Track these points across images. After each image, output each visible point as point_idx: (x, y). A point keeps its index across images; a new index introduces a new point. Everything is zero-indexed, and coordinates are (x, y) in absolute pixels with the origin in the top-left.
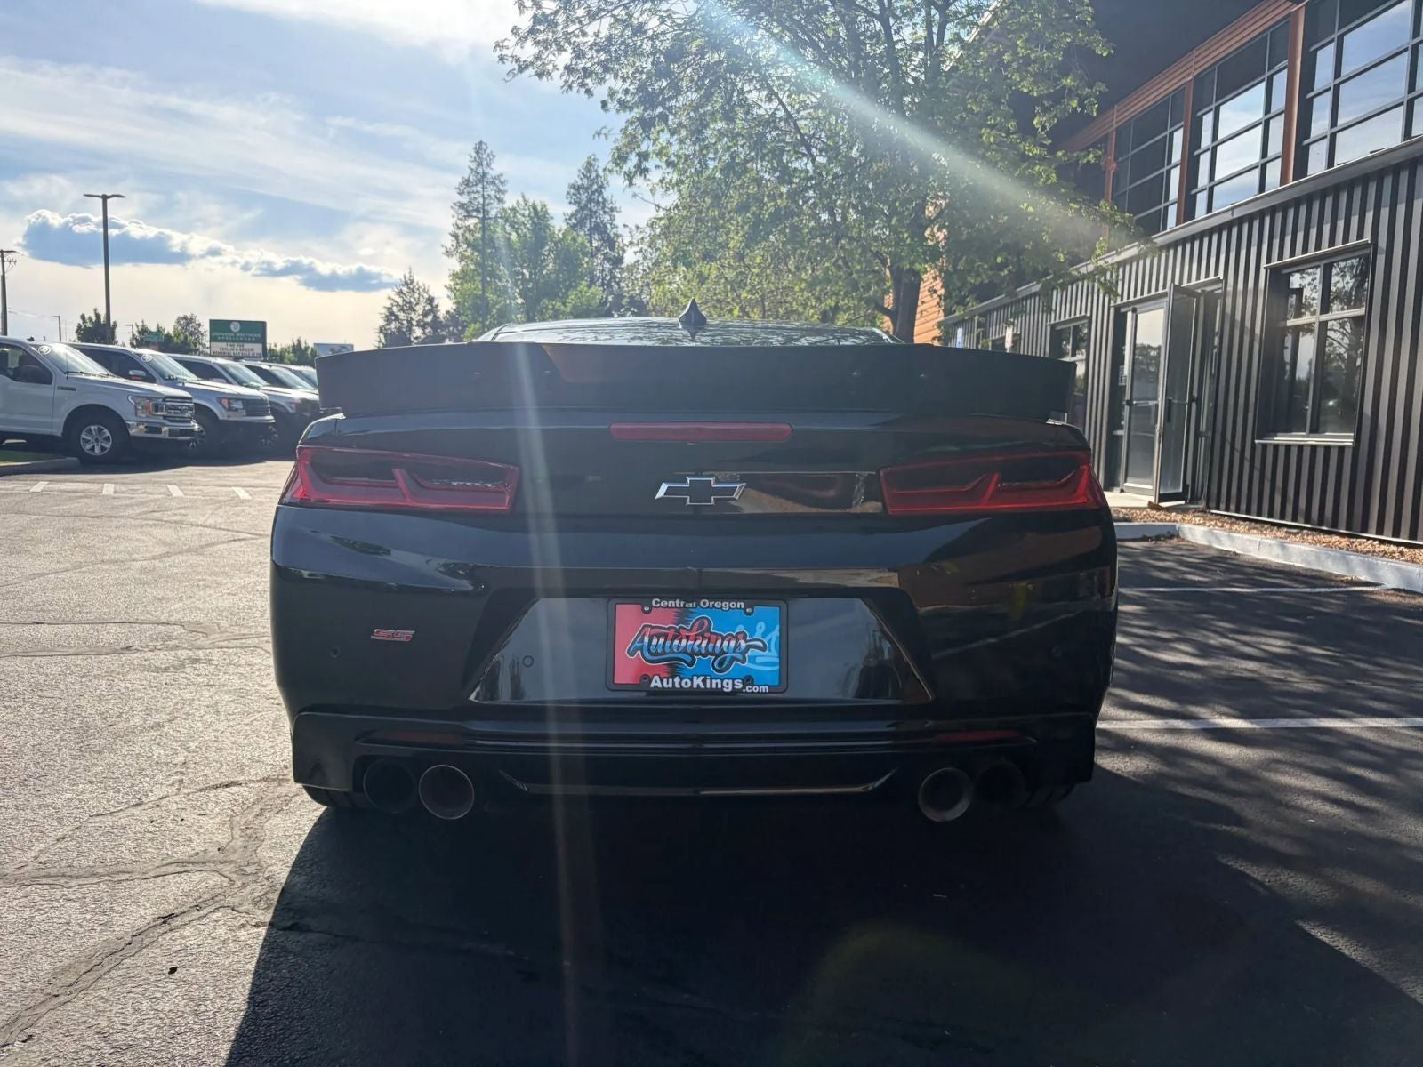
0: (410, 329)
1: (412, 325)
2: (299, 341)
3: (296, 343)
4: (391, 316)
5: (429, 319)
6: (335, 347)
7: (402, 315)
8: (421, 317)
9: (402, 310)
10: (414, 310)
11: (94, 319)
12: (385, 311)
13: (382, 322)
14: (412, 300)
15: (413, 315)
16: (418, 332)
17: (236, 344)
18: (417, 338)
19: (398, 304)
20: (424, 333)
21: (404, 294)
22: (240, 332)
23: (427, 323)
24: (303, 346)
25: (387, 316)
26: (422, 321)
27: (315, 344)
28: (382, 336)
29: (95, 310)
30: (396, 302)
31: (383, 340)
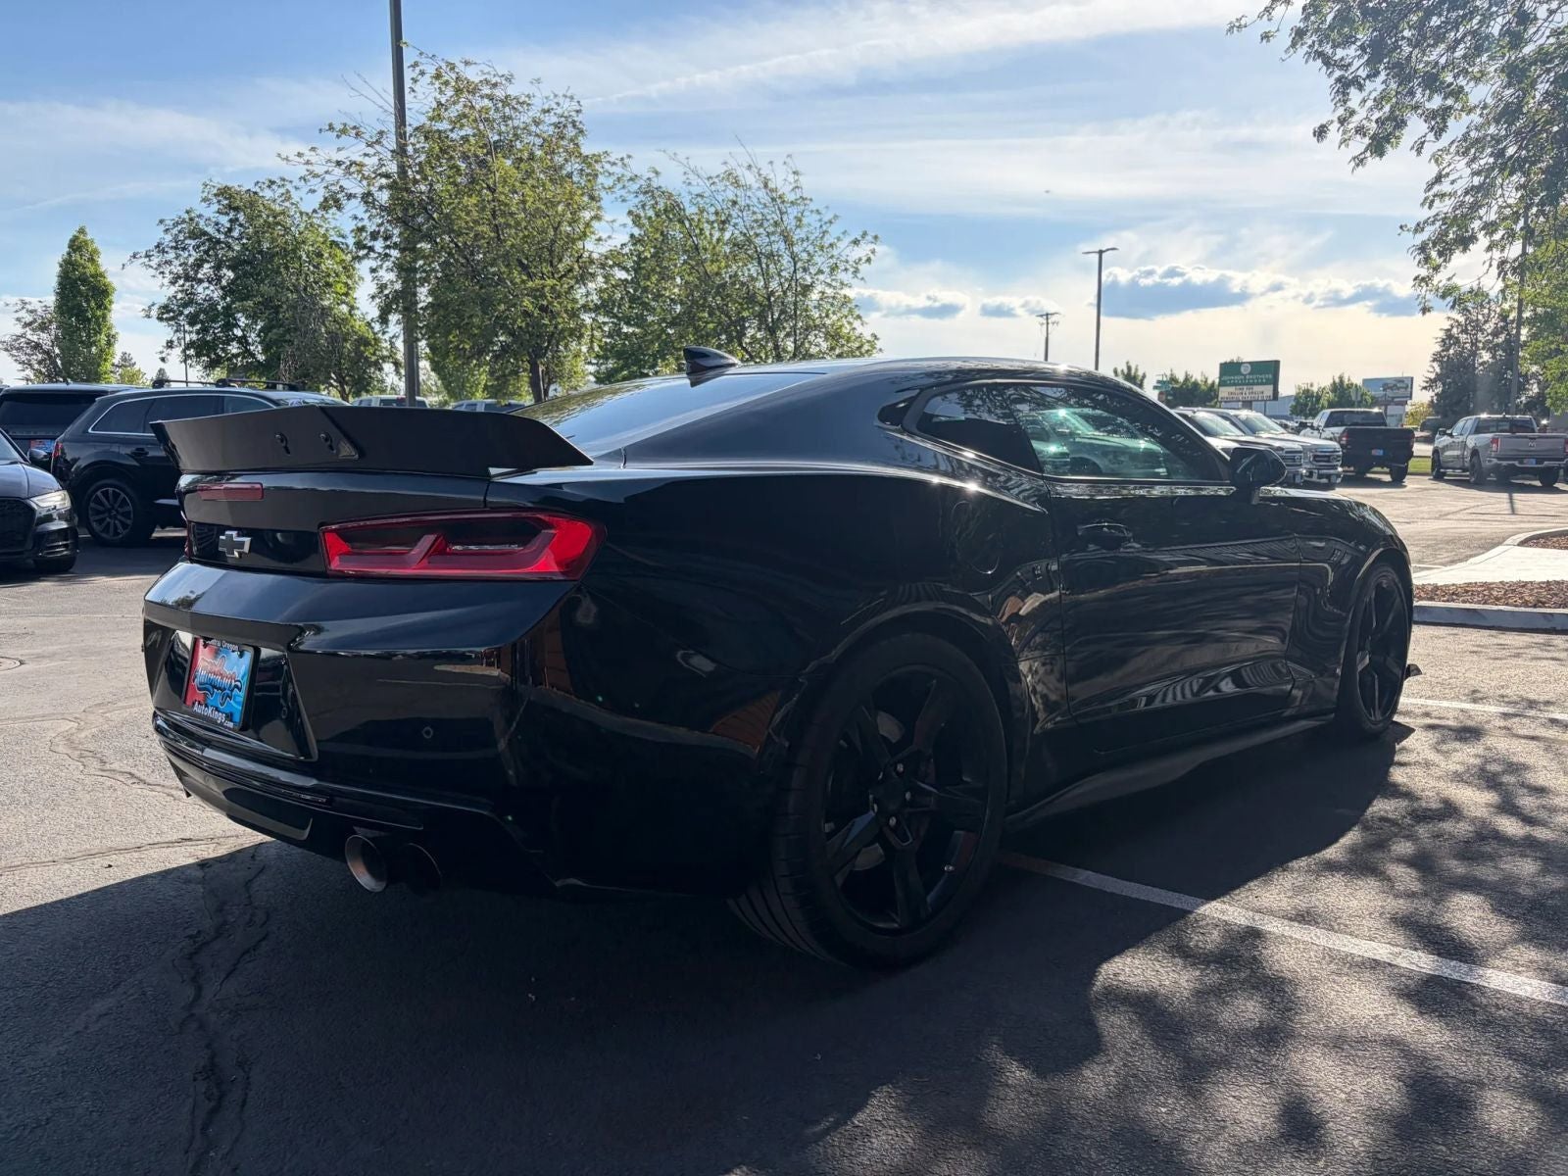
0: (1474, 354)
1: (1478, 348)
2: (1341, 378)
3: (1337, 380)
4: (1449, 339)
5: (1501, 339)
6: (1389, 382)
7: (1463, 337)
8: (1490, 337)
9: (1465, 331)
10: (1482, 331)
11: (1126, 371)
12: (1442, 334)
13: (1438, 348)
14: (1480, 317)
15: (1480, 336)
16: (1486, 356)
17: (1245, 387)
18: (1482, 364)
19: (1459, 324)
20: (1494, 357)
21: (1468, 311)
22: (1249, 374)
23: (1497, 345)
24: (1346, 382)
25: (1443, 340)
26: (1491, 342)
27: (1365, 381)
28: (1435, 365)
29: (1127, 363)
30: (1457, 321)
31: (1438, 370)
